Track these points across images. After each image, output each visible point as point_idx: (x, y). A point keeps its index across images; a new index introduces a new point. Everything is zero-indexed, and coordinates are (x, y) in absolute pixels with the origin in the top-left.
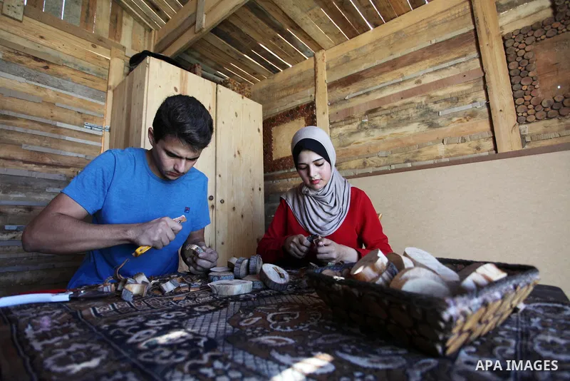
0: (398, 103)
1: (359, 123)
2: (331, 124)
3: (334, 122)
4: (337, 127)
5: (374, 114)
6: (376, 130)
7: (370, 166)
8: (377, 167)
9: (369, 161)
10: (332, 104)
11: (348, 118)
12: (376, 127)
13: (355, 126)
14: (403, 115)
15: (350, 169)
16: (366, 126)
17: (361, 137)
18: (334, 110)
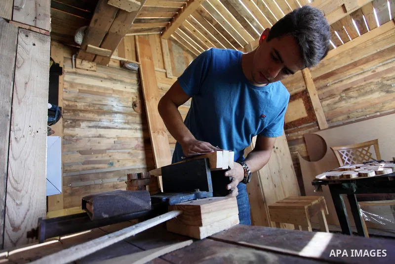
0: (363, 83)
1: (339, 97)
2: (320, 99)
3: (323, 98)
4: (325, 101)
5: (349, 91)
6: (352, 99)
7: (353, 117)
8: (357, 117)
9: (351, 115)
10: (318, 89)
11: (332, 95)
12: (351, 97)
13: (337, 99)
14: (368, 89)
15: (339, 121)
16: (344, 98)
17: (343, 104)
18: (320, 92)
